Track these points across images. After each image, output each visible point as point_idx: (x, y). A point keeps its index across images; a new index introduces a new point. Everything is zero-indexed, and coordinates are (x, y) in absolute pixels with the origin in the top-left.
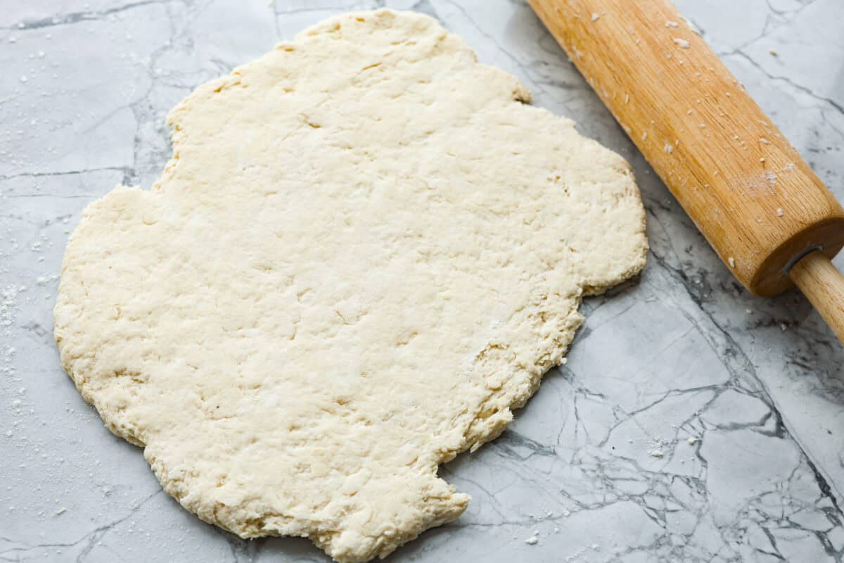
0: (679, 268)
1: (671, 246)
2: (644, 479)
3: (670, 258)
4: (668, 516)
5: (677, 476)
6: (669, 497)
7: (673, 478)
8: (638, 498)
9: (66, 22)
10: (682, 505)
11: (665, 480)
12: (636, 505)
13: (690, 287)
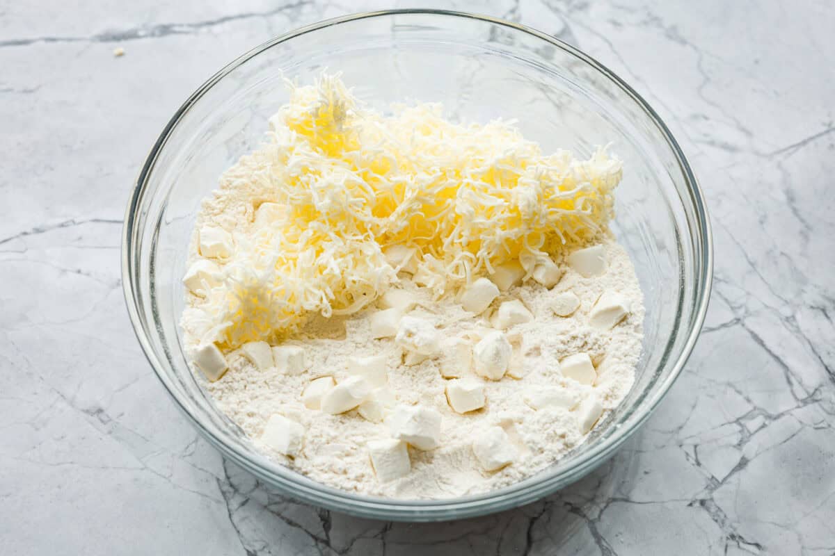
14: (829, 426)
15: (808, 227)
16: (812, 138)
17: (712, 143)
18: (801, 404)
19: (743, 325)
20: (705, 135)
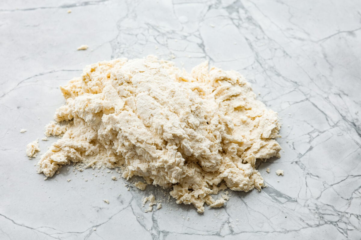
0: (352, 121)
1: (349, 111)
2: (337, 215)
3: (348, 117)
4: (349, 232)
5: (352, 214)
6: (349, 223)
7: (351, 215)
8: (334, 223)
9: (82, 5)
10: (355, 227)
11: (347, 215)
12: (334, 226)
13: (357, 130)
14: (343, 134)
15: (333, 67)
16: (332, 36)
17: (295, 38)
18: (332, 127)
19: (309, 101)
20: (292, 35)
